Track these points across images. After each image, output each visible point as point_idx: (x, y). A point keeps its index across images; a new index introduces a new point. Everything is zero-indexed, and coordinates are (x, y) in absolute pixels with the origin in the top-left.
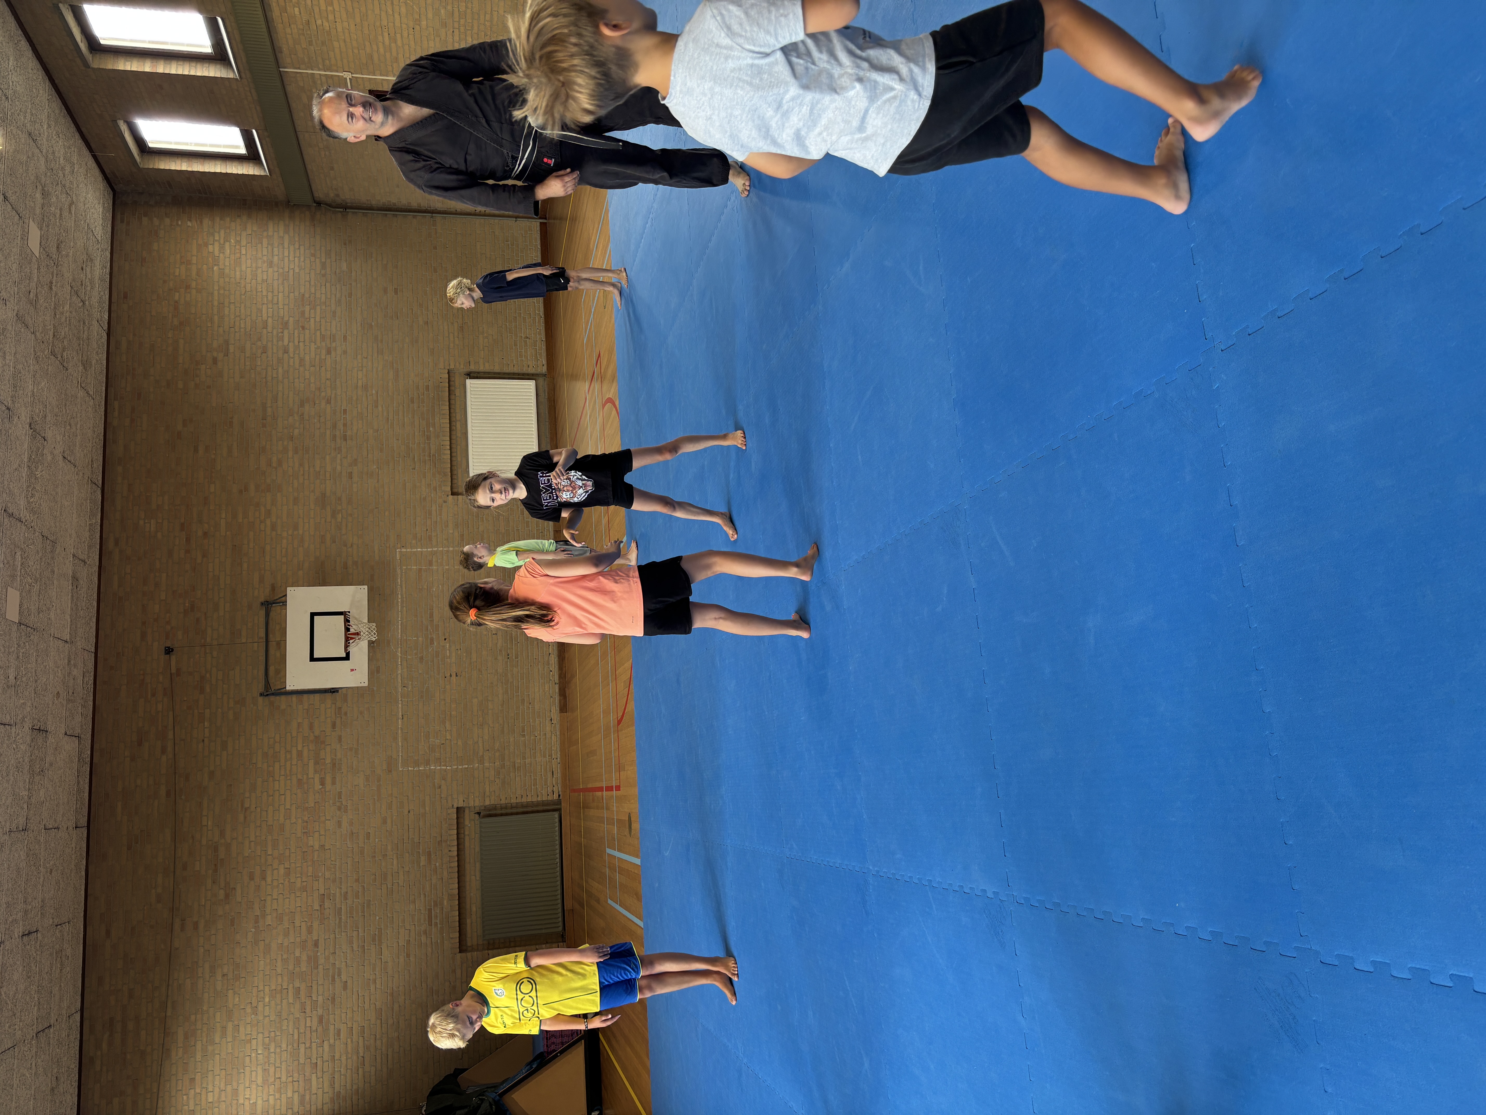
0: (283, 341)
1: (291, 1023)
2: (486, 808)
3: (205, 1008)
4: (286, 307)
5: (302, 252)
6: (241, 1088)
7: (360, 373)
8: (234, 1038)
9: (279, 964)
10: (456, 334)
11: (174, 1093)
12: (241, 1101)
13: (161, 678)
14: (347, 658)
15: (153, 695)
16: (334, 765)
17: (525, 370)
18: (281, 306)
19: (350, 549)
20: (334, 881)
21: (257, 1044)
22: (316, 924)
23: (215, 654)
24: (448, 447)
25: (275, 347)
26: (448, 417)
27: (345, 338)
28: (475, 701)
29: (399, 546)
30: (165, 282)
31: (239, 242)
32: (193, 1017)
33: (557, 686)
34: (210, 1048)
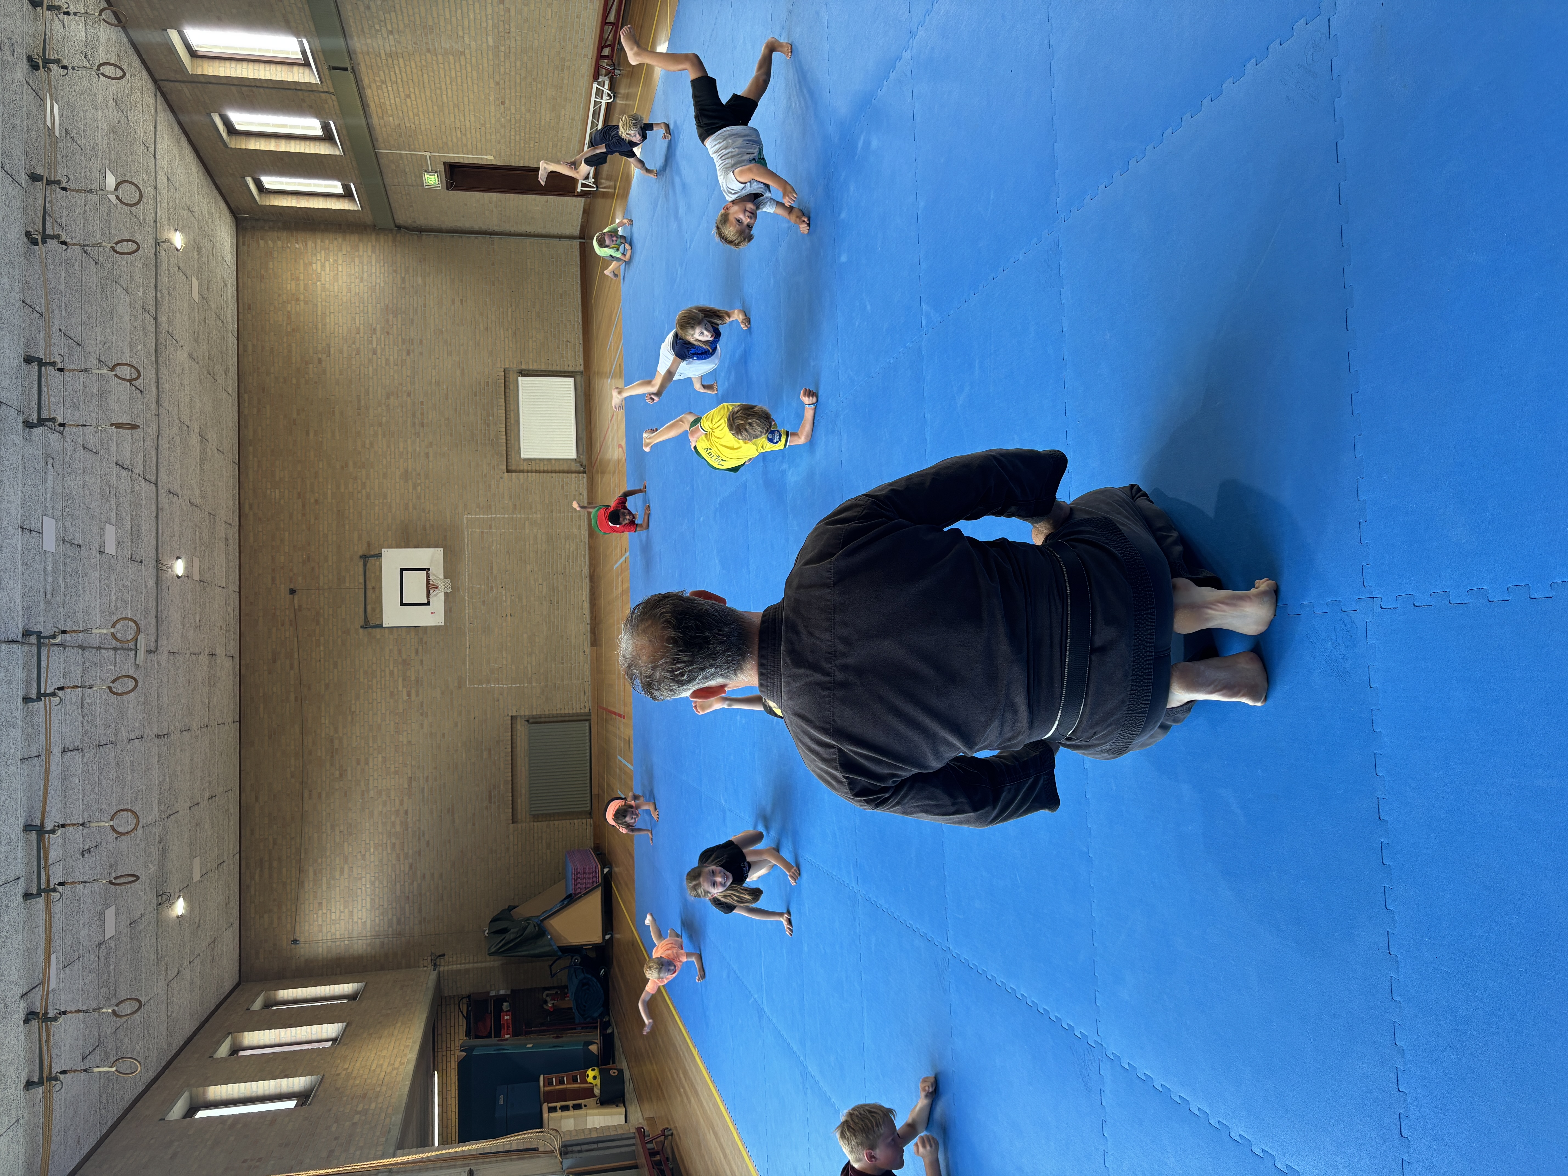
0: (372, 344)
1: (390, 869)
2: (533, 717)
3: (328, 854)
4: (374, 316)
5: (386, 269)
6: (355, 910)
7: (433, 371)
8: (349, 876)
9: (380, 825)
10: (510, 338)
11: (307, 912)
12: (355, 920)
13: (287, 612)
14: (428, 604)
15: (283, 625)
16: (417, 681)
17: (566, 369)
18: (370, 316)
19: (427, 515)
20: (419, 767)
21: (366, 881)
22: (406, 799)
23: (326, 594)
24: (504, 433)
25: (366, 350)
26: (504, 408)
27: (421, 341)
28: (525, 635)
29: (466, 513)
30: (279, 295)
31: (336, 261)
32: (320, 860)
33: (589, 626)
34: (332, 882)
